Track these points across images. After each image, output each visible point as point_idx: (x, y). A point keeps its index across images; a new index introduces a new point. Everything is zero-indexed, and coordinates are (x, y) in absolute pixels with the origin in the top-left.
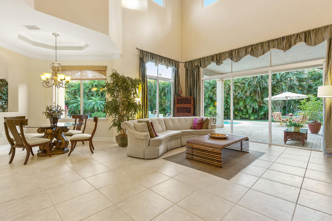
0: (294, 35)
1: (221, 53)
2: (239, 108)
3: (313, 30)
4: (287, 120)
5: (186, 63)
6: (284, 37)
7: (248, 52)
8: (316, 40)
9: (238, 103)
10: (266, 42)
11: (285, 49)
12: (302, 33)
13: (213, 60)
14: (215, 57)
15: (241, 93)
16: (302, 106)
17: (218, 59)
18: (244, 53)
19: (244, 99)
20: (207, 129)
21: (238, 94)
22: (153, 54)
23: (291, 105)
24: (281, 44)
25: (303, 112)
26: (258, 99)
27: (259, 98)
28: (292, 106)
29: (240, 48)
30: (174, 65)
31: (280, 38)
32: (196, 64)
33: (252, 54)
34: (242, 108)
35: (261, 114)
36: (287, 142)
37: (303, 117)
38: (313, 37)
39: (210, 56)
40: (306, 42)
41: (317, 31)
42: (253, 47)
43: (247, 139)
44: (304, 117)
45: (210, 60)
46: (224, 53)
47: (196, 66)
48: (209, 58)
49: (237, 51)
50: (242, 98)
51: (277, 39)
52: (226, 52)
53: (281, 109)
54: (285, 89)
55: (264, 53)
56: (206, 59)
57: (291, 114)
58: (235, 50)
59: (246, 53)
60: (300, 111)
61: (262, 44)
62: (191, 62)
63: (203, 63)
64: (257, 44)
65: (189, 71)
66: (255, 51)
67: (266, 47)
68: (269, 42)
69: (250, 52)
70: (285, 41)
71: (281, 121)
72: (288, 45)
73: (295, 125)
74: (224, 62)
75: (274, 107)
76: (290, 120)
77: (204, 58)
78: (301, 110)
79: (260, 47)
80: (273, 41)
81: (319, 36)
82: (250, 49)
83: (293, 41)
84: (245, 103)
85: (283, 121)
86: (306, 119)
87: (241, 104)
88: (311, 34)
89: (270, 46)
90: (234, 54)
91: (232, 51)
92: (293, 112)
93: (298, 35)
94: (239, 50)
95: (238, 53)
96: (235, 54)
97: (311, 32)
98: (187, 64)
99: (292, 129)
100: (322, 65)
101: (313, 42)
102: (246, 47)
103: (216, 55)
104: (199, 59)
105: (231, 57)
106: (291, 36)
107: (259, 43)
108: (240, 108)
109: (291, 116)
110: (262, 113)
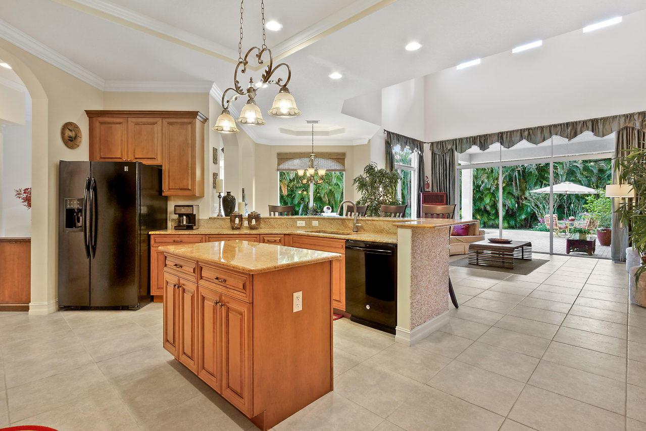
0: (580, 122)
1: (487, 135)
2: (482, 207)
3: (601, 119)
4: (567, 227)
5: (432, 144)
6: (569, 122)
7: (524, 137)
8: (604, 130)
9: (481, 199)
10: (546, 127)
11: (570, 138)
12: (589, 120)
13: (475, 143)
14: (479, 140)
15: (486, 181)
16: (589, 205)
17: (483, 142)
18: (518, 138)
19: (492, 191)
20: (474, 235)
21: (483, 182)
22: (399, 135)
23: (571, 203)
24: (564, 131)
25: (589, 215)
26: (515, 191)
27: (517, 189)
28: (572, 205)
29: (513, 131)
30: (419, 147)
31: (564, 124)
32: (449, 147)
33: (529, 139)
34: (488, 208)
35: (520, 218)
36: (571, 253)
37: (590, 222)
38: (601, 126)
39: (471, 137)
40: (593, 131)
41: (605, 120)
42: (531, 131)
43: (529, 245)
44: (592, 223)
45: (470, 142)
46: (490, 135)
47: (449, 150)
48: (468, 140)
49: (509, 133)
50: (490, 189)
51: (561, 125)
52: (494, 134)
53: (554, 210)
54: (561, 175)
55: (544, 140)
56: (465, 141)
57: (573, 218)
58: (507, 132)
59: (521, 138)
60: (585, 213)
61: (542, 128)
62: (442, 143)
63: (460, 145)
64: (535, 128)
65: (438, 156)
66: (532, 136)
67: (546, 133)
68: (550, 126)
69: (526, 137)
70: (570, 128)
71: (558, 228)
72: (573, 133)
73: (581, 231)
74: (490, 146)
75: (544, 206)
76: (571, 227)
77: (461, 140)
78: (587, 211)
79: (539, 132)
80: (555, 126)
81: (607, 126)
82: (526, 133)
83: (579, 129)
84: (493, 199)
85: (560, 228)
86: (594, 225)
87: (487, 200)
88: (599, 124)
89: (552, 132)
90: (504, 137)
91: (502, 133)
92: (575, 214)
93: (585, 123)
94: (512, 132)
95: (511, 137)
96: (507, 138)
97: (599, 121)
98: (435, 145)
99: (577, 236)
100: (610, 159)
101: (601, 133)
102: (521, 130)
103: (480, 136)
104: (454, 140)
105: (502, 140)
106: (576, 122)
107: (538, 127)
108: (485, 208)
109: (573, 220)
110: (523, 217)
